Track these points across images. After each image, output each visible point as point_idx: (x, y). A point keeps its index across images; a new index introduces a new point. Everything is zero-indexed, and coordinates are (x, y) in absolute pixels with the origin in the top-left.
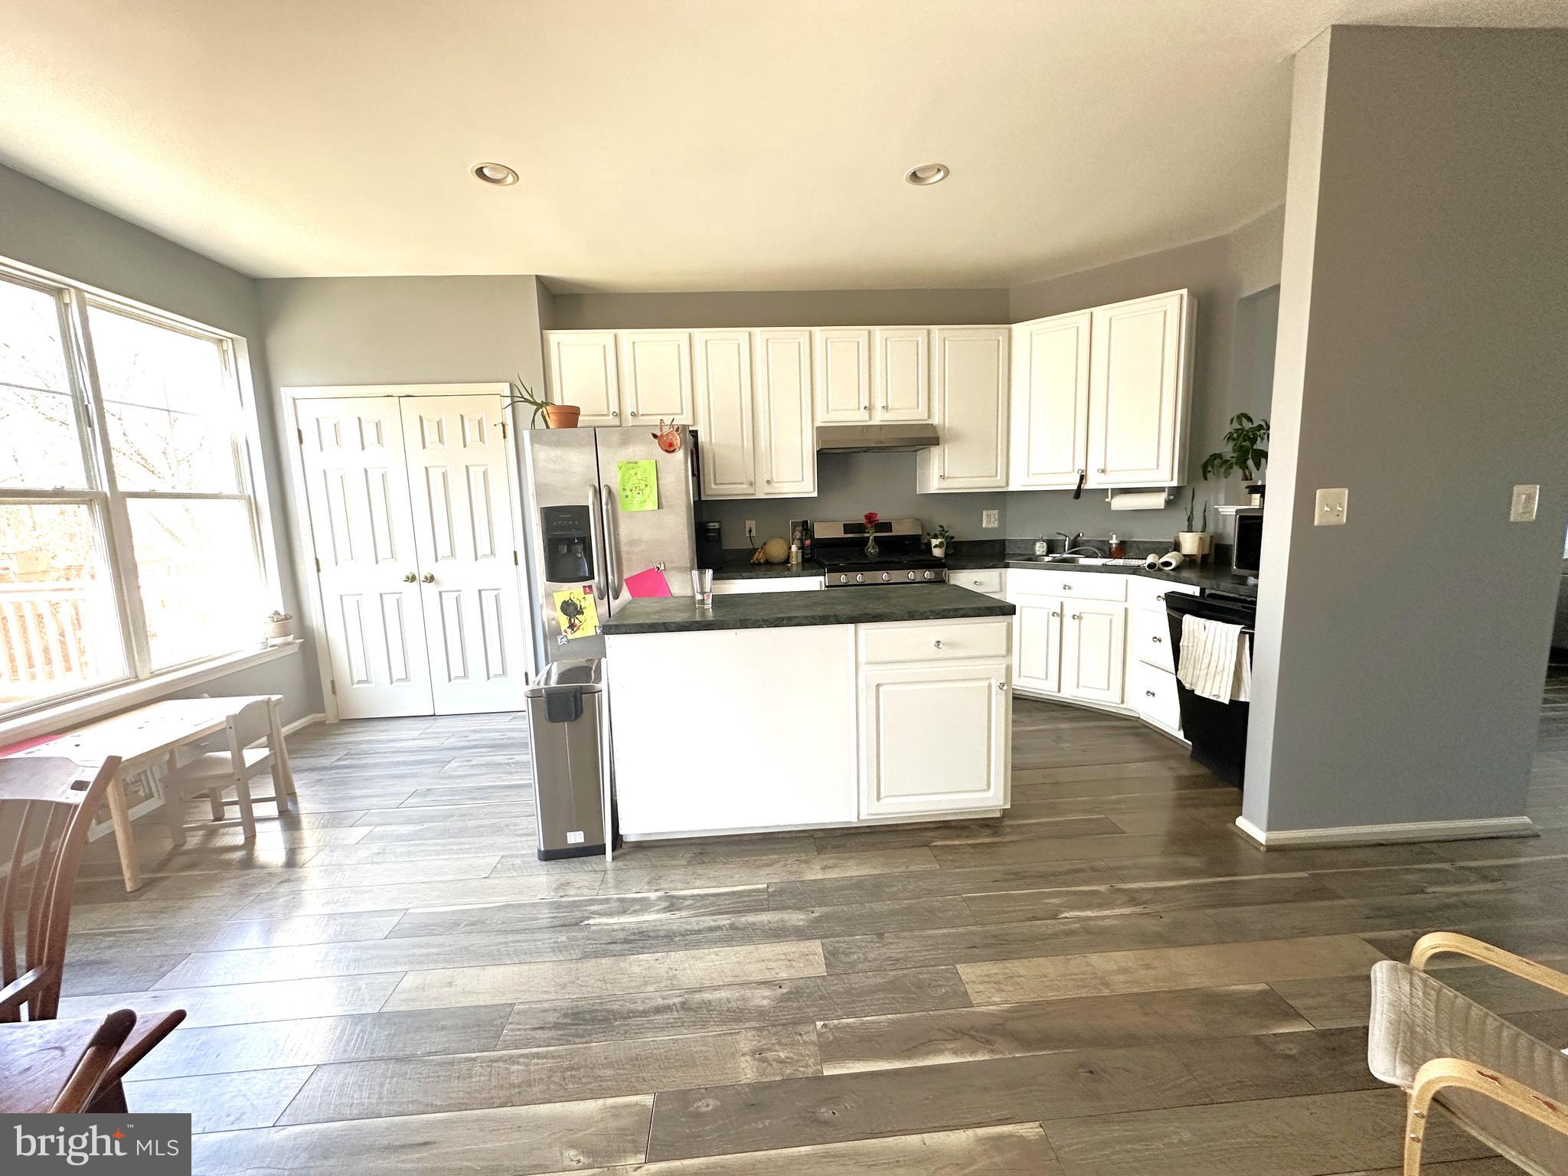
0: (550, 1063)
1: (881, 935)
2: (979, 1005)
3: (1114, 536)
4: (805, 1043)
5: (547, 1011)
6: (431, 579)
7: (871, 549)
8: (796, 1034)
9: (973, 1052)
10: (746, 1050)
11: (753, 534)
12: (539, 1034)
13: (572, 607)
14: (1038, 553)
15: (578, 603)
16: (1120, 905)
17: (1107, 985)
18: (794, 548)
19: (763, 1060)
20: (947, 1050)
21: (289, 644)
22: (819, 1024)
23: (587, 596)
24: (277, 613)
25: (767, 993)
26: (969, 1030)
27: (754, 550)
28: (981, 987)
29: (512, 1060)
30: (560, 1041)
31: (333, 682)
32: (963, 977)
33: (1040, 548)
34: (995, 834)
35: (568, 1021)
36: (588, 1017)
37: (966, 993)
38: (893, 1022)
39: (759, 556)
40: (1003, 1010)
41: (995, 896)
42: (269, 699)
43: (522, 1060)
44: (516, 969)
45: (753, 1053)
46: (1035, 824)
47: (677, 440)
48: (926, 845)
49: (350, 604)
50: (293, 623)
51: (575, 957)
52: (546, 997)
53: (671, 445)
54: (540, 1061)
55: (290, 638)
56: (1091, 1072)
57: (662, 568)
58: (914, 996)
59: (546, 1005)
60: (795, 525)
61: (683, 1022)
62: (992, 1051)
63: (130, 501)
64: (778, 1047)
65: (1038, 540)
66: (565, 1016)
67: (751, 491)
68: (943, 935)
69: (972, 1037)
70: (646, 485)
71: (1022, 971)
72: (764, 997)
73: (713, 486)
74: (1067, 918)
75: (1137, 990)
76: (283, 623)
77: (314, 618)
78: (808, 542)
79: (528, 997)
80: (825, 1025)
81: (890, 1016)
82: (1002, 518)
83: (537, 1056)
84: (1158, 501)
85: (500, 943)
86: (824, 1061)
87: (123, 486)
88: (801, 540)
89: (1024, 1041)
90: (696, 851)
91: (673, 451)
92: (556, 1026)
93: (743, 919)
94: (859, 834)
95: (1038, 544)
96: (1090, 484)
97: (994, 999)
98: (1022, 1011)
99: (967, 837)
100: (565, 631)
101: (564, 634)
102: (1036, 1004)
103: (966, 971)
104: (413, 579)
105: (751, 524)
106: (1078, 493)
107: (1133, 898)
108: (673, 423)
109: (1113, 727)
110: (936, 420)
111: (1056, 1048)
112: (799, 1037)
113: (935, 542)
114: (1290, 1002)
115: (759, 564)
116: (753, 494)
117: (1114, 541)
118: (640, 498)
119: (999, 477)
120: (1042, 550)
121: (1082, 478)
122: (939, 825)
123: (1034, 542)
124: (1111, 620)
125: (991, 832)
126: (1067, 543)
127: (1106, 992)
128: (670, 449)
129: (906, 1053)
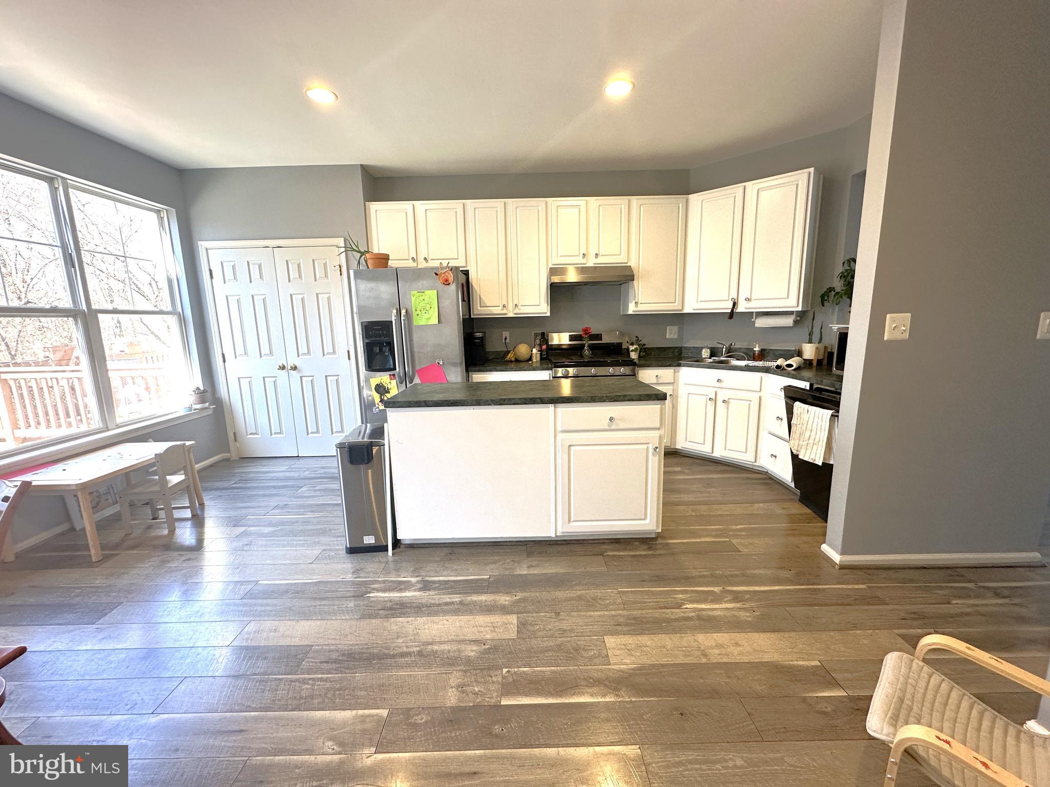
0: (328, 685)
1: (558, 614)
2: (615, 664)
3: (757, 345)
4: (493, 682)
5: (333, 651)
6: (295, 368)
7: (587, 352)
8: (488, 676)
9: (604, 695)
10: (453, 685)
11: (508, 341)
12: (325, 666)
13: (382, 388)
14: (704, 356)
15: (386, 386)
16: (727, 601)
17: (705, 655)
18: (535, 351)
19: (463, 692)
20: (587, 693)
21: (206, 408)
22: (505, 670)
23: (392, 381)
24: (198, 388)
25: (475, 648)
26: (604, 681)
27: (508, 352)
28: (618, 653)
29: (304, 681)
30: (337, 671)
31: (235, 433)
32: (607, 645)
33: (705, 353)
34: (650, 548)
35: (344, 658)
36: (357, 656)
37: (607, 656)
38: (554, 672)
39: (510, 356)
40: (630, 669)
41: (640, 591)
42: (185, 444)
43: (310, 682)
44: (318, 623)
45: (458, 686)
46: (679, 543)
47: (451, 277)
48: (602, 554)
49: (245, 383)
50: (208, 395)
51: (356, 617)
52: (333, 642)
53: (447, 280)
54: (322, 683)
55: (207, 405)
56: (682, 714)
57: (441, 363)
58: (572, 655)
59: (332, 648)
60: (536, 335)
61: (417, 664)
62: (617, 695)
63: (100, 316)
64: (475, 684)
65: (704, 348)
66: (343, 655)
67: (505, 311)
68: (600, 616)
69: (605, 685)
70: (431, 308)
71: (649, 643)
72: (472, 651)
73: (479, 308)
74: (687, 608)
75: (725, 660)
76: (201, 395)
77: (223, 392)
78: (544, 347)
79: (321, 641)
80: (508, 672)
81: (553, 668)
82: (680, 332)
83: (321, 679)
84: (789, 321)
85: (312, 606)
86: (502, 695)
87: (95, 307)
88: (540, 345)
89: (639, 690)
90: (448, 552)
91: (449, 284)
92: (336, 661)
93: (469, 598)
95: (704, 350)
96: (741, 309)
97: (625, 661)
98: (643, 670)
99: (630, 550)
100: (378, 404)
101: (377, 406)
102: (653, 666)
103: (610, 641)
104: (283, 368)
105: (506, 334)
106: (731, 315)
107: (737, 597)
108: (449, 265)
109: (747, 479)
110: (632, 264)
111: (660, 696)
112: (490, 678)
113: (632, 348)
114: (833, 675)
115: (511, 361)
116: (506, 314)
117: (757, 349)
118: (427, 316)
119: (677, 303)
120: (706, 354)
121: (735, 304)
122: (612, 541)
123: (702, 348)
124: (749, 404)
125: (647, 547)
126: (724, 350)
127: (704, 660)
128: (446, 283)
129: (558, 693)
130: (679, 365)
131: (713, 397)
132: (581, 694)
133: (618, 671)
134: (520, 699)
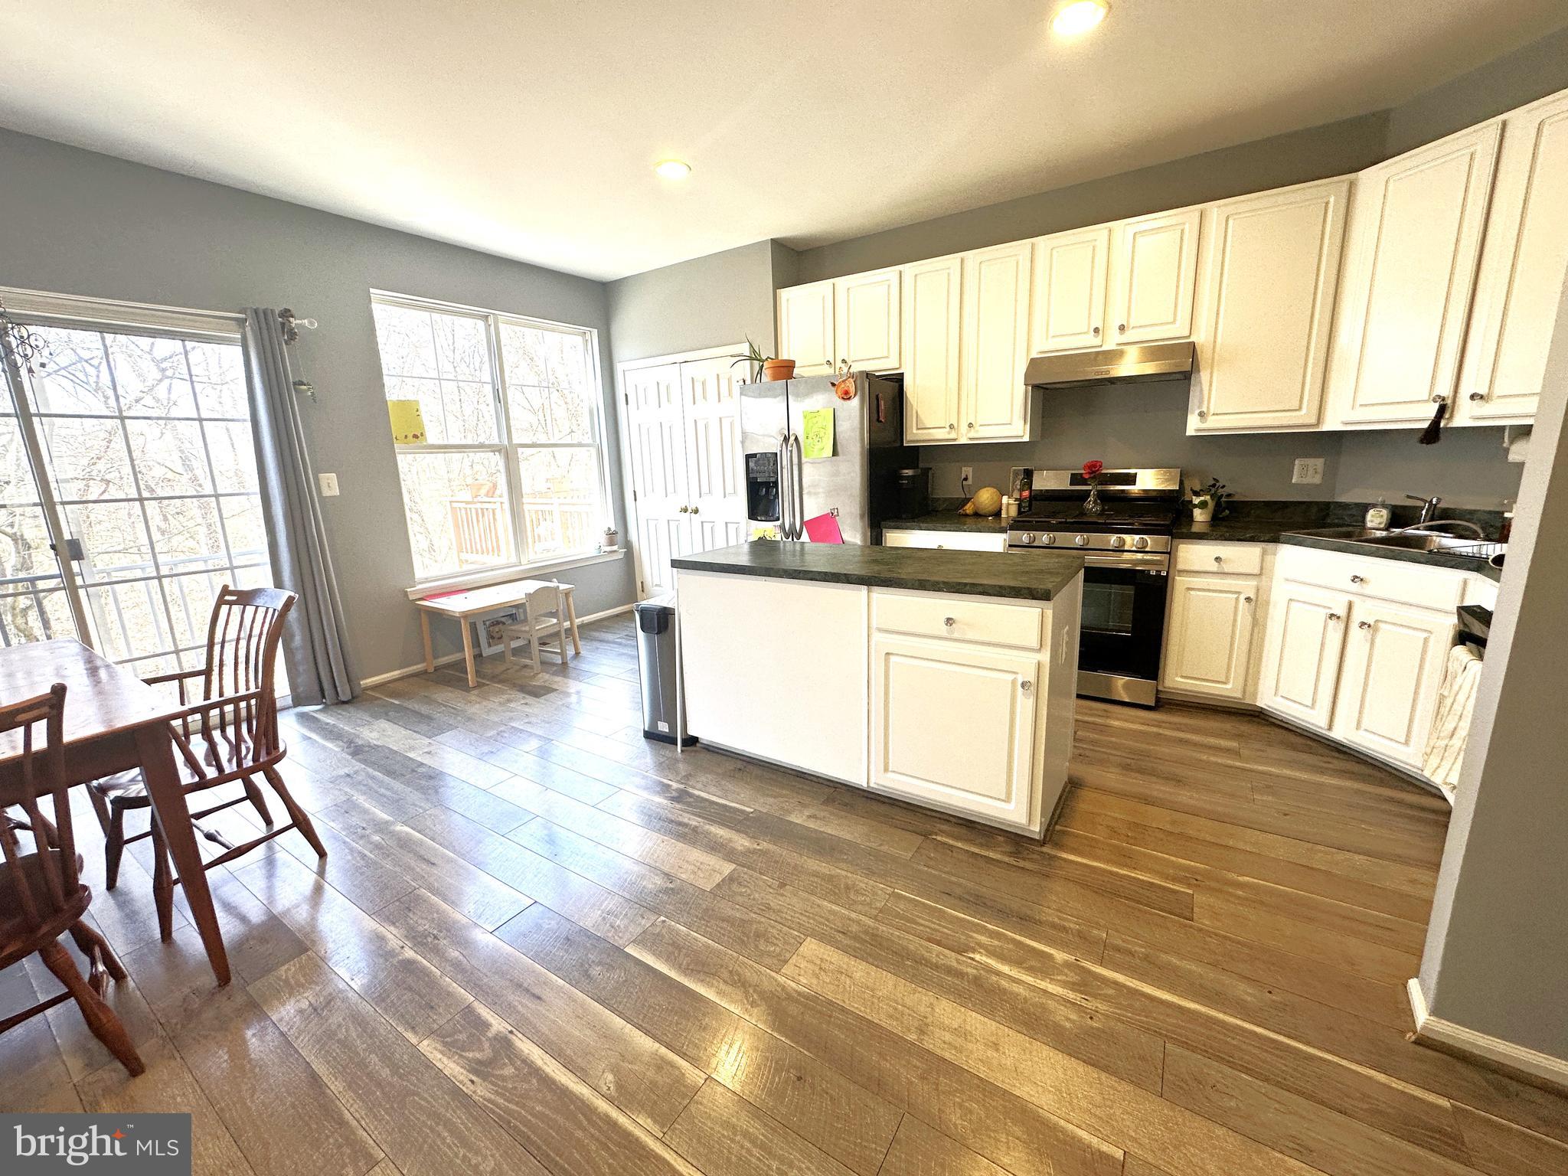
1: (783, 885)
2: (785, 976)
4: (639, 924)
6: (696, 511)
7: (1090, 504)
8: (642, 916)
10: (604, 908)
11: (970, 482)
14: (1369, 525)
16: (1058, 981)
17: (922, 1032)
18: (1005, 499)
19: (605, 919)
20: (721, 989)
21: (615, 551)
22: (662, 918)
24: (609, 529)
25: (659, 881)
26: (750, 986)
27: (967, 500)
28: (804, 964)
31: (642, 583)
32: (801, 949)
33: (1376, 519)
34: (1015, 854)
35: (548, 839)
36: (558, 841)
37: (786, 961)
38: (708, 947)
39: (968, 507)
40: (796, 991)
41: (923, 904)
42: (558, 587)
44: (559, 797)
45: (606, 912)
46: (1077, 863)
47: (851, 385)
48: (926, 835)
49: (652, 524)
50: (620, 537)
51: (591, 804)
52: (555, 820)
53: (846, 393)
55: (615, 548)
56: (798, 1078)
57: (836, 513)
58: (746, 939)
59: (548, 824)
60: (1016, 473)
62: (746, 1010)
63: (520, 450)
64: (622, 917)
65: (1374, 506)
66: (550, 835)
67: (953, 435)
68: (831, 912)
69: (746, 992)
70: (825, 433)
71: (857, 975)
72: (652, 883)
73: (915, 431)
74: (973, 959)
75: (947, 1055)
76: (611, 537)
77: (633, 536)
78: (1026, 493)
80: (664, 921)
81: (710, 942)
82: (1330, 472)
86: (635, 941)
87: (516, 440)
88: (1021, 490)
89: (779, 1019)
90: (739, 766)
91: (849, 399)
92: (538, 838)
93: (707, 827)
94: (879, 801)
95: (1371, 512)
96: (1464, 417)
97: (801, 978)
99: (981, 845)
102: (831, 1003)
103: (810, 947)
104: (685, 510)
105: (968, 471)
106: (1433, 434)
107: (1085, 983)
108: (851, 371)
110: (1200, 339)
111: (796, 1043)
112: (640, 919)
113: (1196, 500)
115: (967, 515)
116: (955, 440)
118: (820, 445)
119: (1304, 411)
120: (1378, 520)
121: (1442, 409)
122: (960, 822)
123: (1365, 508)
124: (1426, 640)
125: (1013, 849)
126: (1424, 512)
127: (912, 1037)
128: (846, 396)
129: (686, 971)
130: (1276, 540)
131: (1341, 612)
132: (710, 985)
133: (779, 984)
134: (644, 954)
